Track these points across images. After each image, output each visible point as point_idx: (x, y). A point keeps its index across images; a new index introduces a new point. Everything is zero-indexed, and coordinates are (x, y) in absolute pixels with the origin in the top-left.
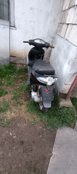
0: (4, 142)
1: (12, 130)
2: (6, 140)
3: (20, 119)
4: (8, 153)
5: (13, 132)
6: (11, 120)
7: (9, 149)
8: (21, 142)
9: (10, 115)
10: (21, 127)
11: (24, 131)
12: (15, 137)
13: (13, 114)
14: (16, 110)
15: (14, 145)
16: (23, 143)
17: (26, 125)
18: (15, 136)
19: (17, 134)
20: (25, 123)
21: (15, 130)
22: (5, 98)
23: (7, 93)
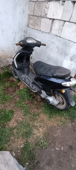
0: (60, 161)
1: (55, 144)
2: (59, 158)
3: (51, 129)
4: (71, 166)
5: (57, 145)
6: (45, 137)
7: (68, 161)
8: (69, 147)
9: (39, 132)
10: (58, 135)
11: (63, 137)
12: (62, 149)
13: (41, 130)
14: (40, 123)
15: (68, 155)
16: (72, 147)
17: (60, 131)
18: (62, 147)
19: (62, 144)
20: (58, 129)
21: (57, 143)
22: (17, 118)
23: (12, 112)
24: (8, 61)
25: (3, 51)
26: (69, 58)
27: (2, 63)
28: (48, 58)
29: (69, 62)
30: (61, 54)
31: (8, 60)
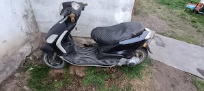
24: (22, 54)
25: (5, 41)
26: (121, 10)
27: (15, 61)
28: (90, 20)
29: (122, 13)
30: (109, 8)
31: (21, 51)
